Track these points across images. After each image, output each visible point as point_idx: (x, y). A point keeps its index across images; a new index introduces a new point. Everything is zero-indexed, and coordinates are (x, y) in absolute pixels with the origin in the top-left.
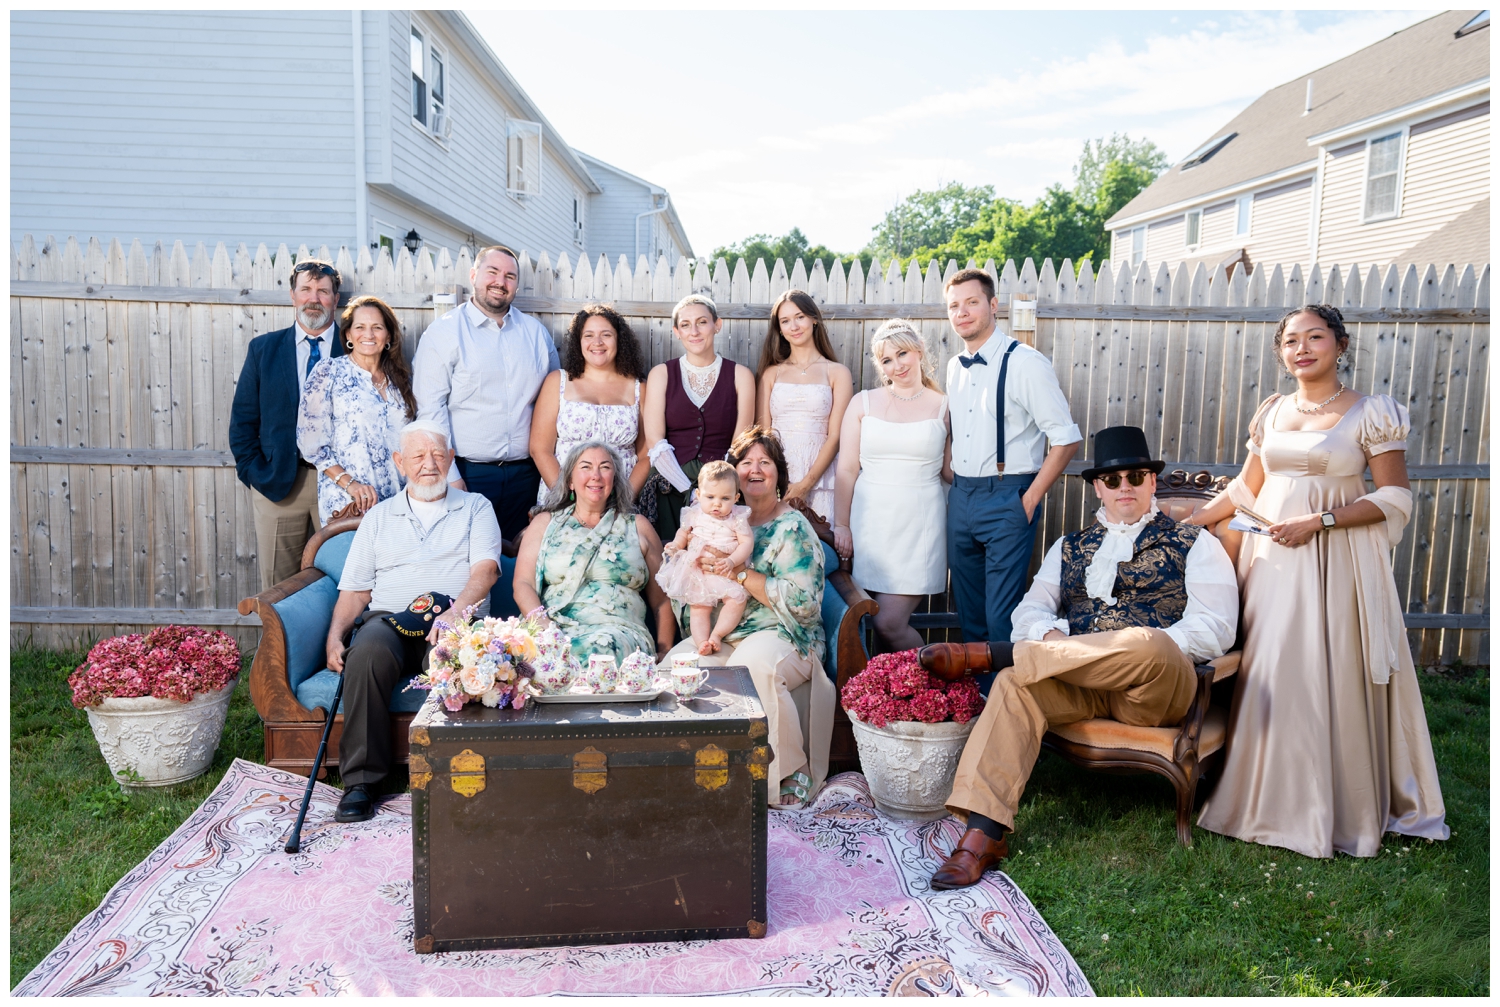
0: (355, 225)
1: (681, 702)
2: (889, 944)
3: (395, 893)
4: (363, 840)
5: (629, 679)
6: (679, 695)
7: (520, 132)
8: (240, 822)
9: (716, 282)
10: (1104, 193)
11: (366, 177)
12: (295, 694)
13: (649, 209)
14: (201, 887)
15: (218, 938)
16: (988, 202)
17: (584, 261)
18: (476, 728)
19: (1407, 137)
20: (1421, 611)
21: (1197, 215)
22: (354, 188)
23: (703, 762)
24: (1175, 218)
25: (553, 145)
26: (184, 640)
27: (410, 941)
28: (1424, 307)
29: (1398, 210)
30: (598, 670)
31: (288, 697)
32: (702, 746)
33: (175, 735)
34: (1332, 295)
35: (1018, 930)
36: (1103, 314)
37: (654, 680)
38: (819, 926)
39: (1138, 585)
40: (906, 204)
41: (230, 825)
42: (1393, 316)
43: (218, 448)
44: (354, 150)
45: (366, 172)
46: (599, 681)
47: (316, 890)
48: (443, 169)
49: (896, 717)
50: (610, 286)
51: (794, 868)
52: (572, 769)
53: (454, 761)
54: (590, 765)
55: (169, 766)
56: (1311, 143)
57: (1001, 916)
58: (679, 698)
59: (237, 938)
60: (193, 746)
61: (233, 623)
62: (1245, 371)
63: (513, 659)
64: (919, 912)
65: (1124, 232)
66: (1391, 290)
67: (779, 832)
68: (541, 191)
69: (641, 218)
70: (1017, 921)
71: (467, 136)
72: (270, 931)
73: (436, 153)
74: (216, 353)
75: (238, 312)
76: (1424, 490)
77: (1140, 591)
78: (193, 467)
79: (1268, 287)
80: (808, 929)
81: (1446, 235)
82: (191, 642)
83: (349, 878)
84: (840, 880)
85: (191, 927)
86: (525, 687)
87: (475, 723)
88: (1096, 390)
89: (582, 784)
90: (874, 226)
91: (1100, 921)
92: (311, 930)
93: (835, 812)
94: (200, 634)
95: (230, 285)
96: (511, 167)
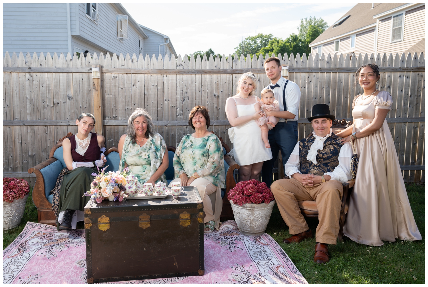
0: (68, 49)
1: (174, 198)
2: (245, 278)
3: (81, 263)
4: (71, 247)
5: (157, 191)
6: (174, 196)
7: (121, 19)
8: (30, 242)
9: (184, 62)
10: (308, 36)
11: (71, 33)
12: (48, 199)
13: (163, 43)
14: (16, 264)
15: (21, 280)
16: (271, 39)
17: (141, 56)
18: (106, 208)
19: (405, 15)
20: (414, 165)
21: (338, 42)
22: (67, 37)
23: (182, 218)
24: (331, 43)
25: (132, 23)
26: (10, 182)
27: (86, 280)
28: (413, 66)
29: (402, 39)
30: (147, 188)
31: (45, 200)
32: (182, 212)
33: (7, 213)
34: (384, 63)
35: (288, 271)
36: (310, 70)
37: (166, 191)
38: (222, 272)
39: (323, 157)
40: (245, 40)
41: (27, 243)
42: (404, 69)
43: (22, 120)
44: (67, 24)
45: (71, 32)
46: (147, 192)
47: (55, 264)
48: (96, 31)
49: (246, 202)
50: (150, 64)
51: (213, 253)
52: (139, 221)
53: (99, 219)
54: (145, 220)
55: (6, 224)
56: (374, 18)
57: (282, 267)
58: (174, 197)
59: (28, 280)
60: (14, 217)
61: (28, 177)
62: (356, 88)
63: (118, 185)
64: (255, 268)
65: (315, 47)
66: (403, 61)
67: (208, 241)
68: (128, 37)
69: (161, 46)
70: (287, 268)
71: (104, 20)
72: (39, 277)
73: (94, 25)
74: (21, 88)
75: (27, 75)
76: (415, 126)
77: (324, 159)
78: (14, 126)
79: (363, 61)
80: (218, 272)
81: (418, 46)
82: (13, 183)
83: (66, 259)
84: (229, 257)
85: (12, 277)
86: (123, 194)
87: (106, 206)
88: (308, 95)
89: (142, 226)
90: (235, 48)
91: (314, 267)
92: (53, 277)
93: (227, 234)
94: (16, 180)
95: (24, 66)
96: (118, 30)
